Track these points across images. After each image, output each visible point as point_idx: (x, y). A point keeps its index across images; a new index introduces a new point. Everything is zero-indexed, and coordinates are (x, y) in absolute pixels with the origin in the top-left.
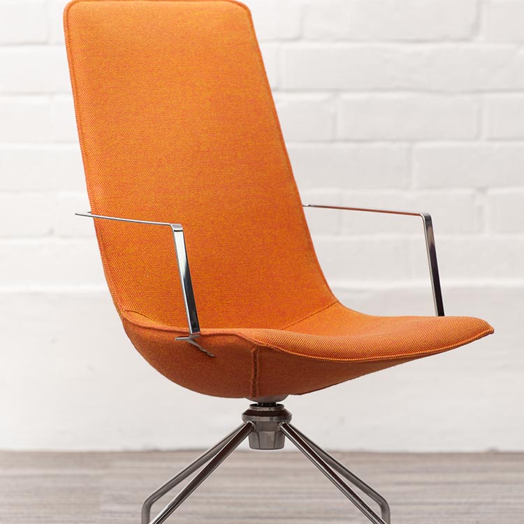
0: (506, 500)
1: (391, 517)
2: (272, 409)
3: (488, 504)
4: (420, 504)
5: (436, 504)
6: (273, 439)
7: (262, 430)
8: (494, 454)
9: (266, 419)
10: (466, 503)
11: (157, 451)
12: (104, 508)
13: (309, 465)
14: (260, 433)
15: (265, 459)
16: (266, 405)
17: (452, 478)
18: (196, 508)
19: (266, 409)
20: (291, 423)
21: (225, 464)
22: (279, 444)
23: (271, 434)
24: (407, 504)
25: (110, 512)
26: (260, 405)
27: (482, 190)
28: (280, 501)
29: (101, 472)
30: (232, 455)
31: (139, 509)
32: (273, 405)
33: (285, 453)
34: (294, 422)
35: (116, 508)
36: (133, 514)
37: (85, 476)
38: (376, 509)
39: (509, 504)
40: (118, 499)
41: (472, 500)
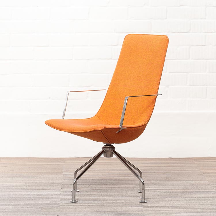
0: (174, 171)
1: (143, 176)
2: (110, 146)
3: (169, 172)
4: (150, 172)
5: (155, 172)
6: (110, 155)
7: (107, 152)
8: (171, 159)
9: (108, 149)
10: (163, 172)
11: (78, 158)
12: (64, 173)
13: (120, 161)
14: (107, 153)
15: (108, 160)
16: (108, 145)
17: (159, 165)
18: (89, 173)
19: (108, 146)
20: (115, 150)
21: (97, 161)
22: (112, 156)
23: (109, 153)
24: (147, 172)
25: (65, 174)
26: (106, 145)
27: (167, 86)
28: (112, 171)
29: (63, 163)
30: (99, 159)
31: (73, 173)
32: (110, 145)
33: (113, 158)
34: (116, 150)
35: (67, 173)
36: (72, 175)
37: (59, 165)
38: (138, 174)
39: (175, 172)
40: (68, 171)
41: (165, 171)
